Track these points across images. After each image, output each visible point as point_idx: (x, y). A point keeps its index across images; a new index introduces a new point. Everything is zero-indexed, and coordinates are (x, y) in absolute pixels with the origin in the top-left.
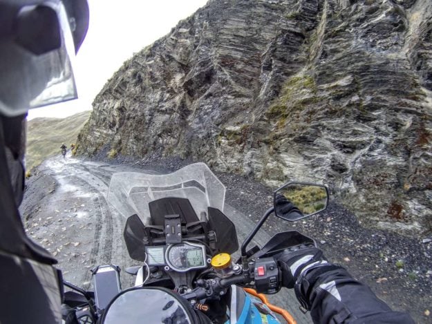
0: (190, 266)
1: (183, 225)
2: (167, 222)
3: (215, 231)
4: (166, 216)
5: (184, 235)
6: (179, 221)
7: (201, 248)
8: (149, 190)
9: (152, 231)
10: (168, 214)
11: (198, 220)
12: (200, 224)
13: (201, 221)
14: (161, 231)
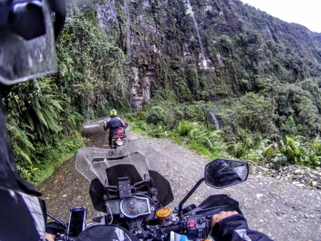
0: (138, 213)
1: (131, 184)
2: (120, 182)
3: (156, 187)
4: (119, 179)
5: (133, 191)
6: (128, 181)
7: (146, 200)
8: (105, 160)
9: (109, 190)
10: (120, 177)
11: (143, 180)
12: (143, 183)
13: (144, 181)
14: (116, 189)
